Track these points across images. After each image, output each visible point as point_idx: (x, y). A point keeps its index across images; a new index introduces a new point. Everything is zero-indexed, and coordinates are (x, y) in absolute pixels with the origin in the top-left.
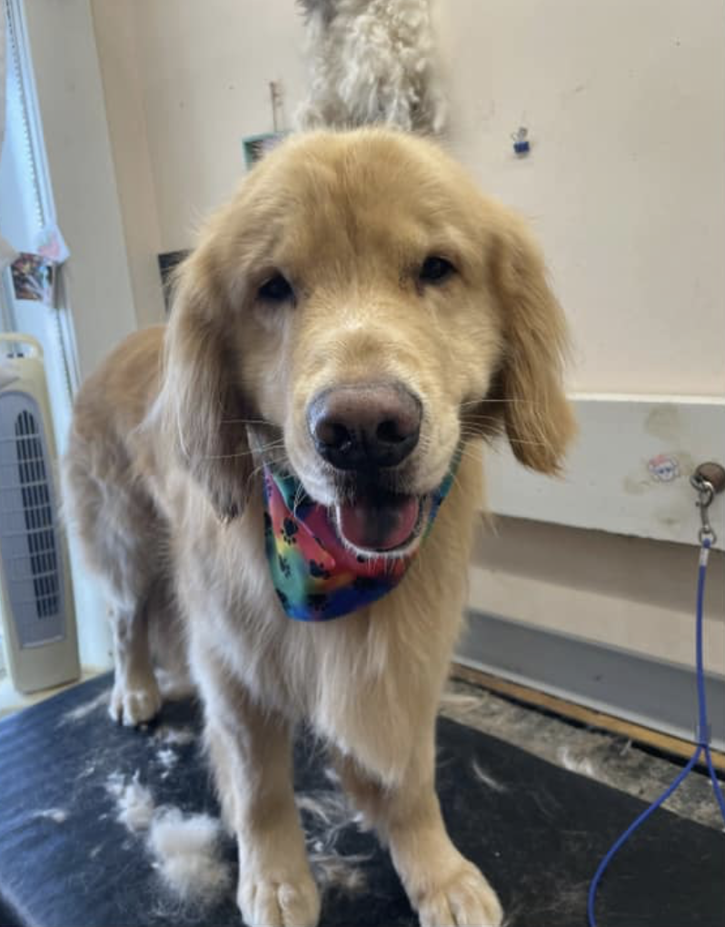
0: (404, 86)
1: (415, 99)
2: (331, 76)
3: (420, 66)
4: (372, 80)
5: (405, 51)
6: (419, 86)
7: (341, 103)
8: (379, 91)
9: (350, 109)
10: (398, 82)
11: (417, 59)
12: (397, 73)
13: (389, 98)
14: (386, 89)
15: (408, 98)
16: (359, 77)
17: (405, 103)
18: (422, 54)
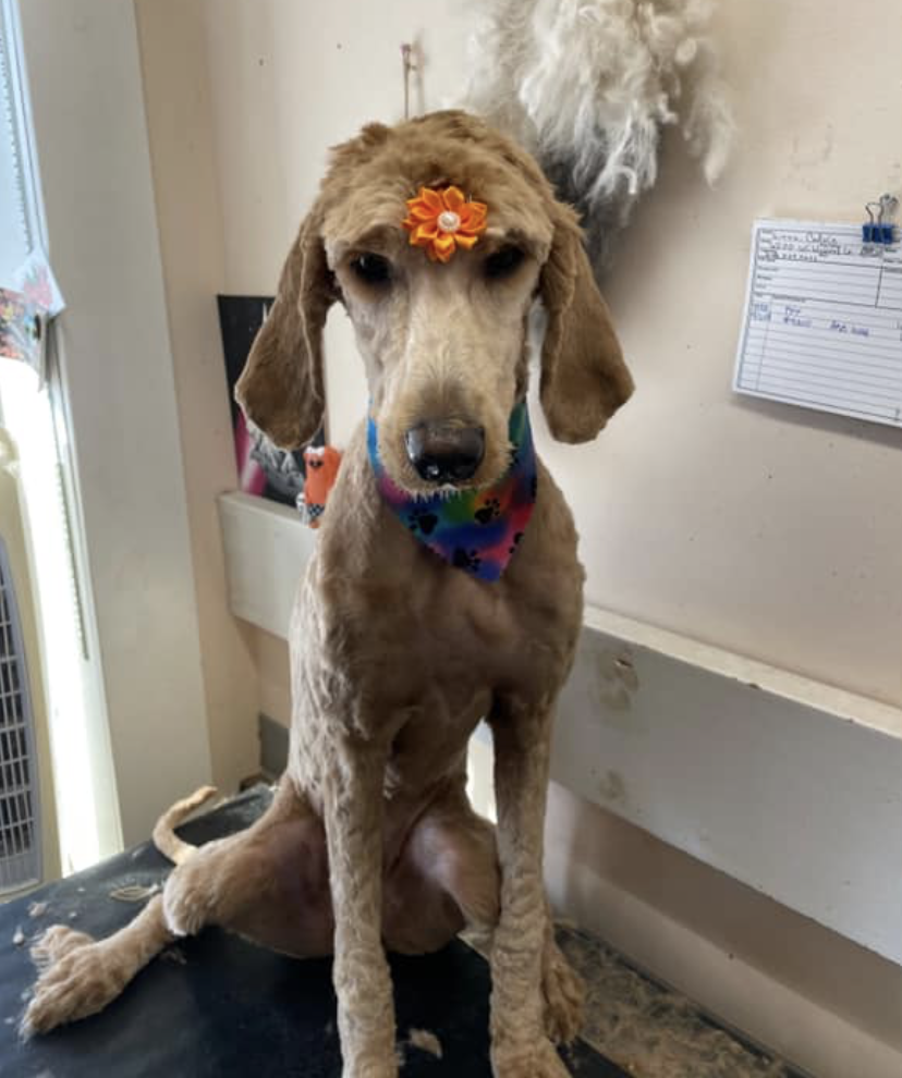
0: (648, 93)
1: (668, 116)
2: (507, 57)
3: (684, 55)
4: (586, 75)
5: (657, 24)
6: (678, 91)
7: (521, 111)
8: (599, 97)
9: (539, 125)
10: (639, 82)
11: (678, 40)
12: (636, 66)
13: (618, 114)
14: (613, 96)
15: (655, 116)
16: (560, 65)
17: (649, 127)
18: (690, 30)
